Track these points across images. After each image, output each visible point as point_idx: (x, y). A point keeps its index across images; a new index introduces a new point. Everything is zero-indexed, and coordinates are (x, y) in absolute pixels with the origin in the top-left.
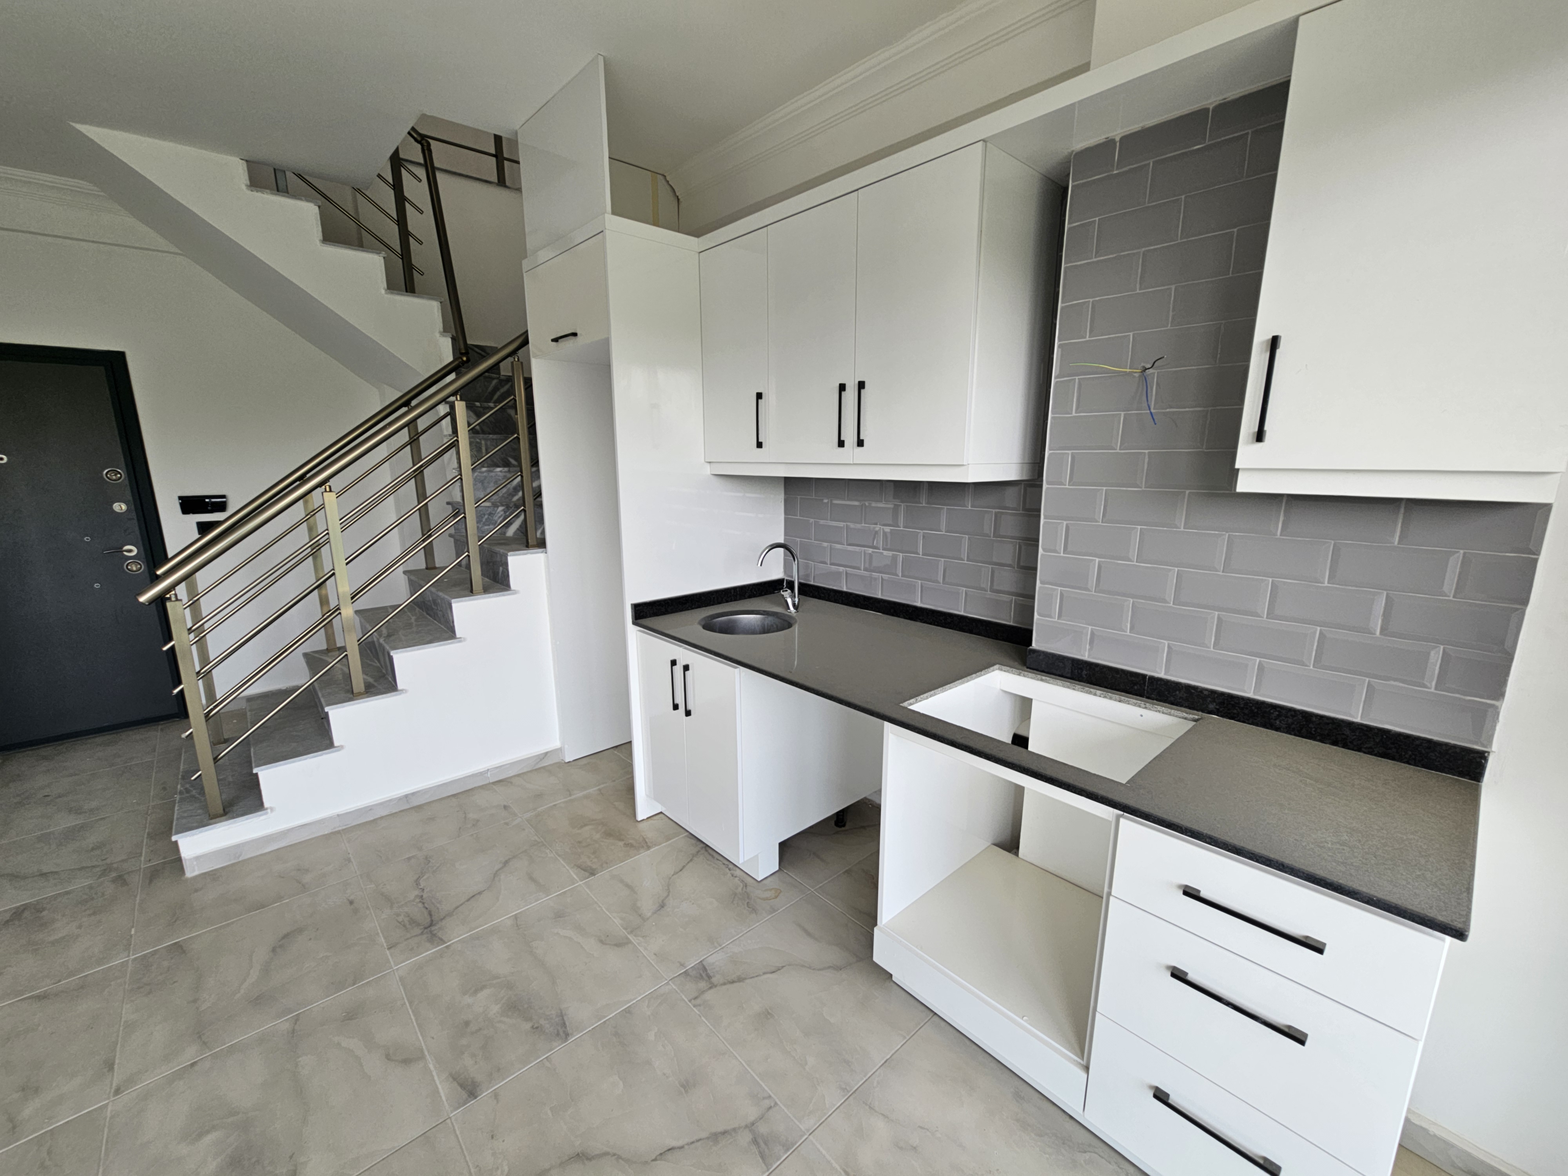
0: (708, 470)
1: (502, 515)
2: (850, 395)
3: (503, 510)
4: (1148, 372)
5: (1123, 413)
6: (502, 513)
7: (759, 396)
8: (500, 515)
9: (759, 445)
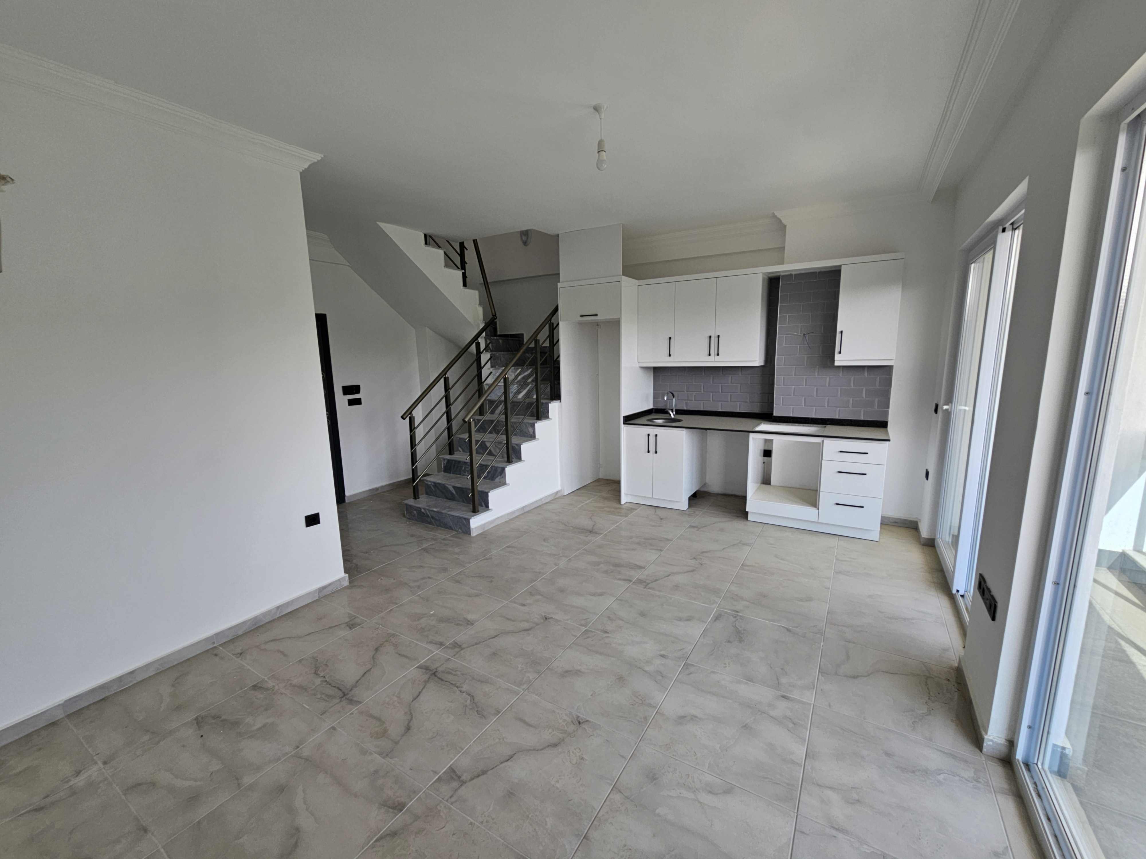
0: (638, 365)
1: (516, 389)
2: (714, 341)
3: (517, 386)
4: (805, 335)
5: (799, 346)
6: (517, 387)
7: (670, 338)
8: (515, 389)
9: (670, 355)
